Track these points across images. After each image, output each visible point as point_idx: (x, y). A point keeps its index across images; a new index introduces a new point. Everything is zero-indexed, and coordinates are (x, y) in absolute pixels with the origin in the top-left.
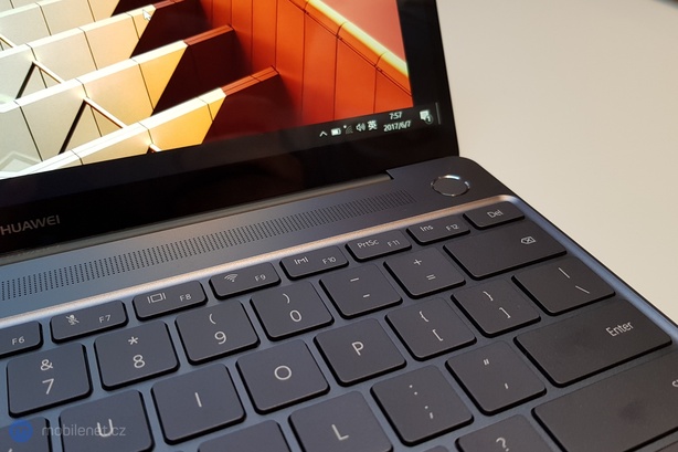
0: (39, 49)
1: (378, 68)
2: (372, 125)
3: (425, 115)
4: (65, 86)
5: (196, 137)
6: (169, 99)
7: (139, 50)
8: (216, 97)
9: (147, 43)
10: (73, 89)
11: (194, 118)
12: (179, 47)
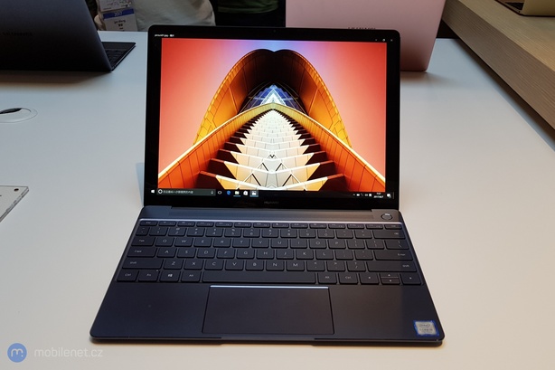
0: (284, 160)
1: (375, 179)
2: (370, 195)
3: (389, 195)
4: (287, 170)
5: (317, 189)
6: (312, 177)
7: (307, 164)
8: (325, 179)
9: (310, 162)
10: (289, 171)
11: (317, 184)
12: (318, 164)
